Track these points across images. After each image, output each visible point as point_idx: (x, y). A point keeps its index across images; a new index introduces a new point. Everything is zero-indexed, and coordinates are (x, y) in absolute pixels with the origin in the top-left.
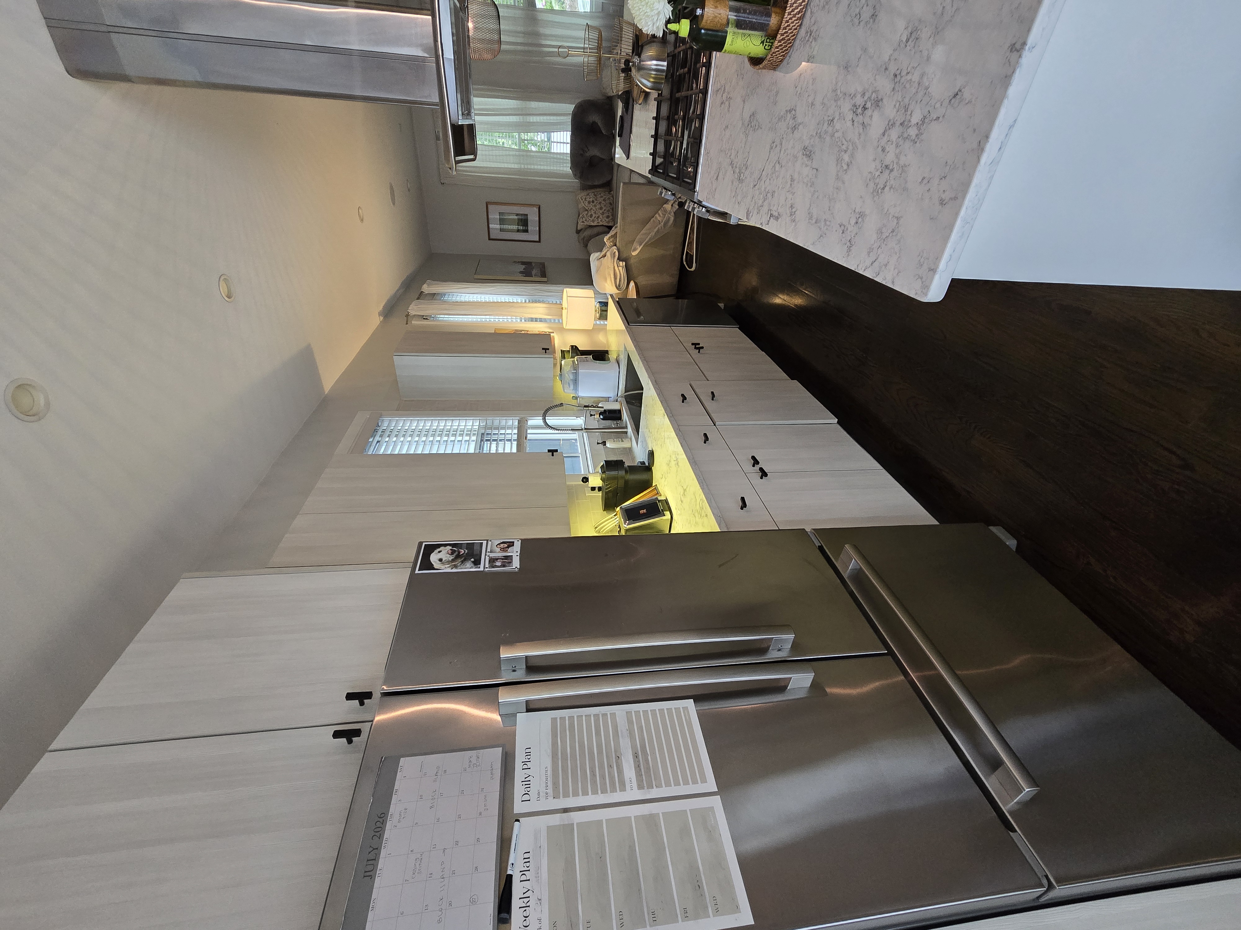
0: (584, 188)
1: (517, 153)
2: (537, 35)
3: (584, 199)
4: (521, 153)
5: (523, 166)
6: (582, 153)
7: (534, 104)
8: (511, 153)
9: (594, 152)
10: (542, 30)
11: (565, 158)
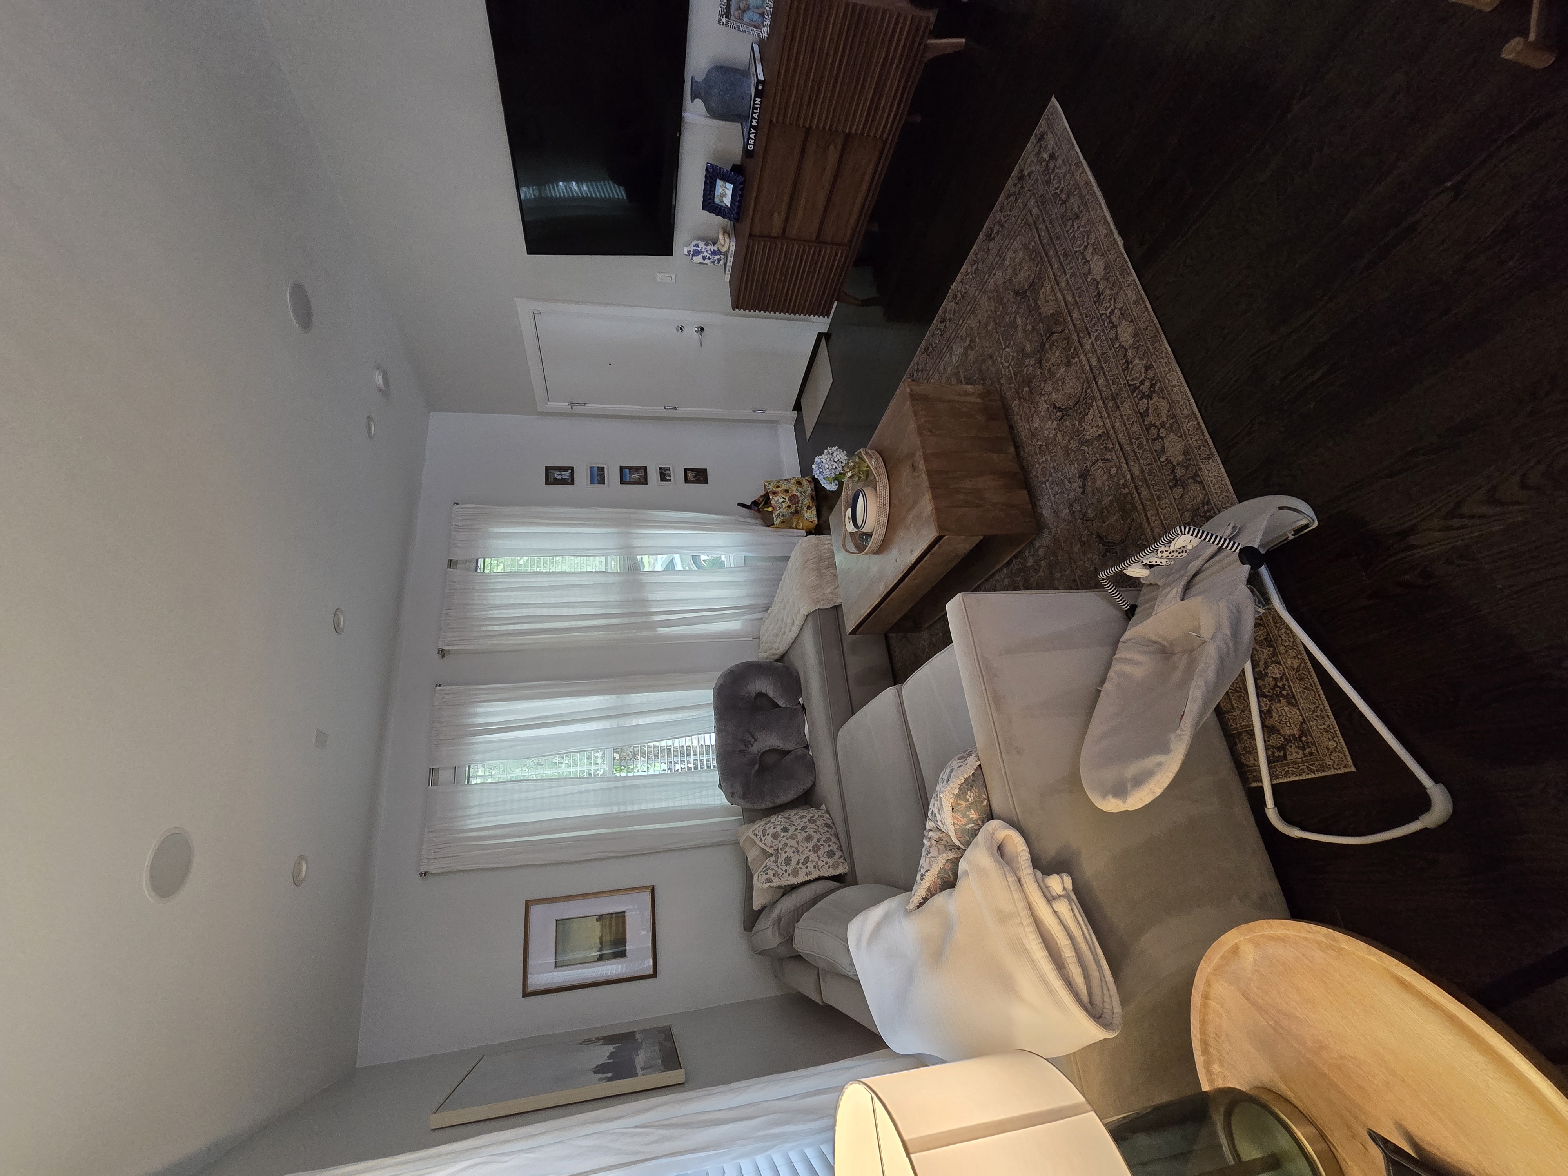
0: (758, 815)
1: (604, 785)
2: (645, 602)
3: (761, 834)
4: (611, 784)
5: (615, 809)
6: (743, 747)
8: (591, 787)
9: (767, 740)
10: (650, 597)
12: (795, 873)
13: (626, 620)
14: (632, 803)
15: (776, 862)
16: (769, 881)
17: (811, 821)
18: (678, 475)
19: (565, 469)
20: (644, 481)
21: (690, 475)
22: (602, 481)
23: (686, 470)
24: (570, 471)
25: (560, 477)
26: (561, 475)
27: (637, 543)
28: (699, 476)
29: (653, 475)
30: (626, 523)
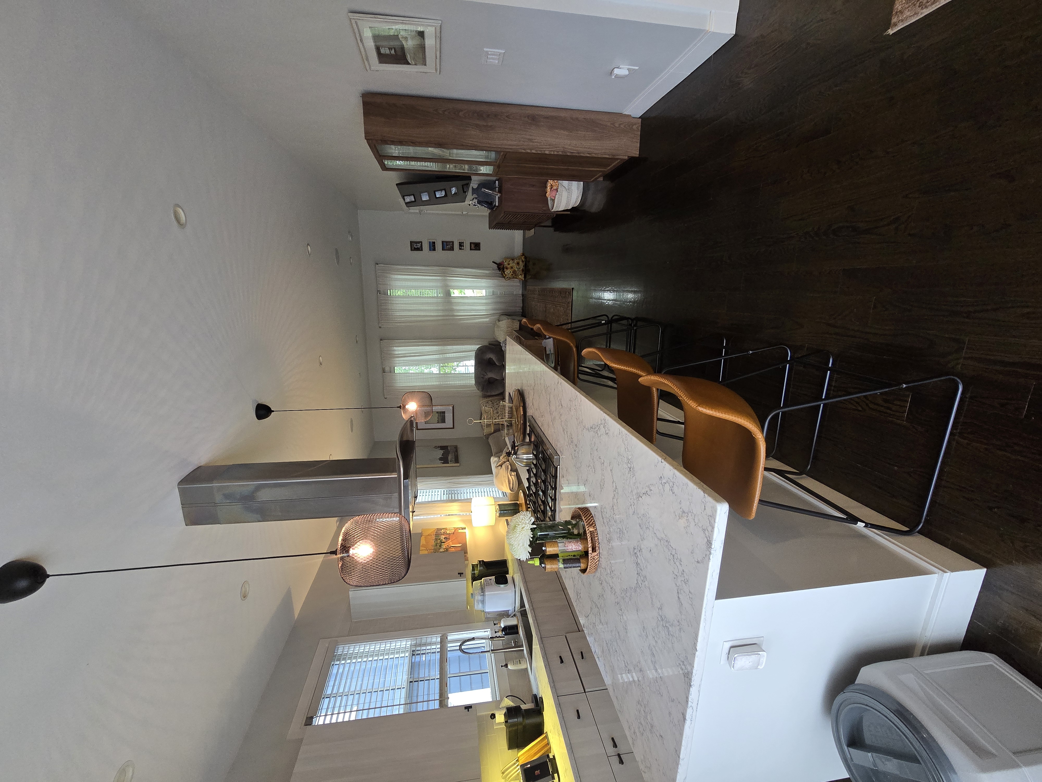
0: (485, 396)
1: (438, 376)
2: (452, 310)
3: (485, 405)
4: (441, 376)
5: (442, 383)
6: (483, 376)
7: (449, 347)
8: (434, 376)
9: (490, 375)
10: (455, 308)
11: (471, 376)
13: (445, 318)
18: (467, 246)
19: (419, 242)
20: (452, 249)
21: (473, 246)
22: (434, 249)
23: (471, 243)
24: (420, 243)
25: (416, 247)
26: (417, 246)
27: (450, 284)
28: (476, 246)
29: (456, 246)
30: (444, 274)
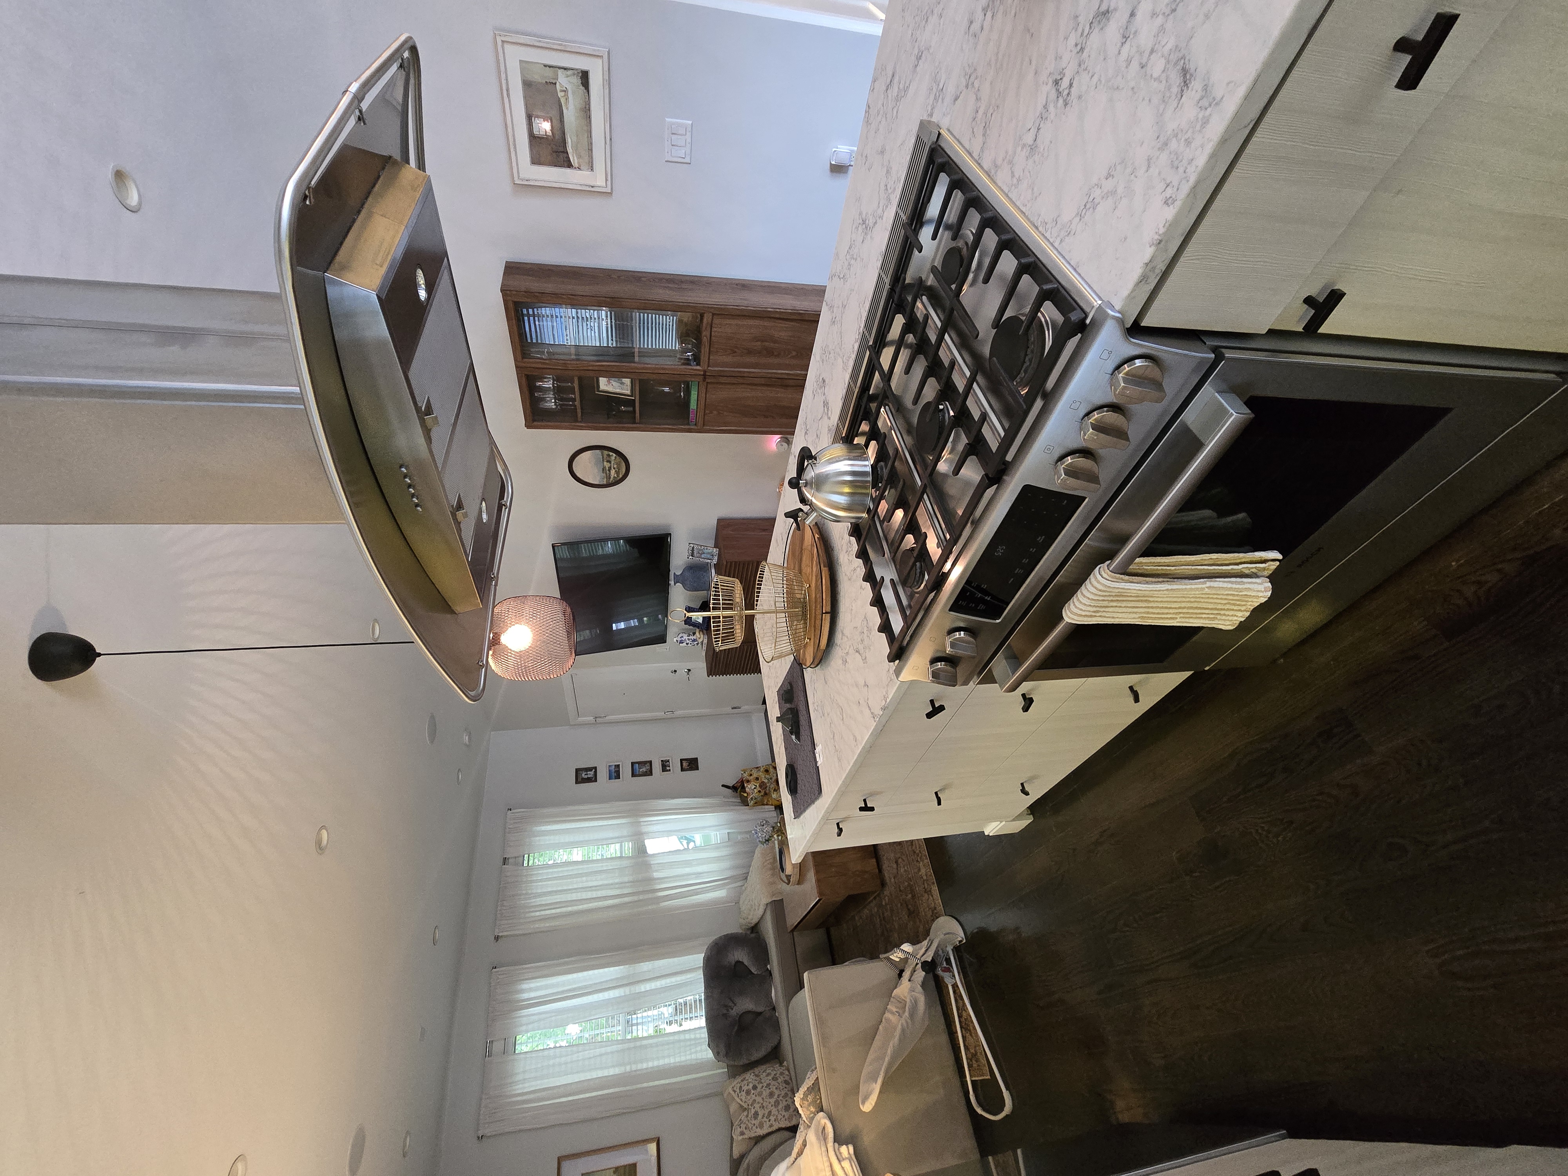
0: (736, 1071)
2: (651, 880)
3: (738, 1091)
4: (626, 1046)
6: (725, 1012)
9: (745, 1004)
12: (761, 1126)
13: (636, 898)
14: (641, 1062)
15: (747, 1116)
16: (742, 1133)
17: (775, 1079)
18: (675, 765)
19: (590, 769)
20: (650, 773)
21: (685, 764)
22: (618, 777)
23: (681, 760)
24: (594, 770)
25: (586, 777)
26: (587, 774)
27: (645, 829)
28: (691, 764)
29: (657, 767)
30: (636, 814)
